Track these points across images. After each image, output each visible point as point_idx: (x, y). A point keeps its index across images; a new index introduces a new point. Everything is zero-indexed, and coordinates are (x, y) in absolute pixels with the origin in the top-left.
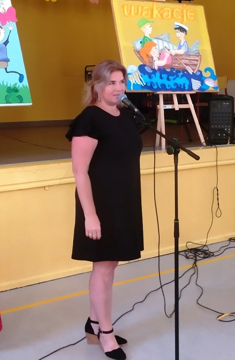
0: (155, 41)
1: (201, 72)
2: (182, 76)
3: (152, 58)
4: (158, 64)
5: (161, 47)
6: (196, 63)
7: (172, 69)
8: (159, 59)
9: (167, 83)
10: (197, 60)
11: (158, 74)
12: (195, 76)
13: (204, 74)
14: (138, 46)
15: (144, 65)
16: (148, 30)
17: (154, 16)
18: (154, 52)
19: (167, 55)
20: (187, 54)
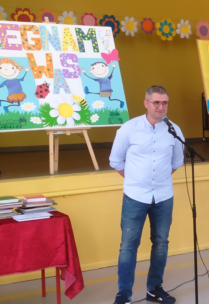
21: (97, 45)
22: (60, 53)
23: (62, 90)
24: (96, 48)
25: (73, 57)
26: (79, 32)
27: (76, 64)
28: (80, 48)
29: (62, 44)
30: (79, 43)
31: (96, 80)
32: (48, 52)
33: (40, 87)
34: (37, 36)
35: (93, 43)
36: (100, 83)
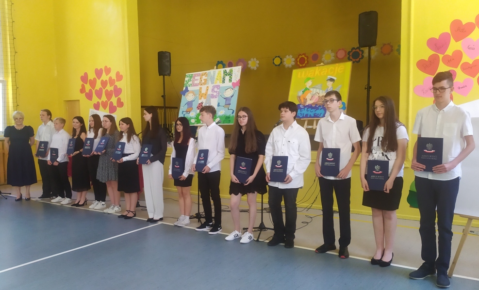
0: (311, 90)
2: (321, 109)
3: (306, 99)
4: (309, 102)
7: (317, 105)
8: (310, 100)
9: (309, 113)
11: (306, 109)
14: (301, 94)
15: (300, 104)
17: (316, 75)
18: (308, 97)
19: (316, 97)
21: (231, 78)
22: (213, 85)
24: (230, 80)
25: (218, 87)
26: (225, 72)
27: (218, 90)
28: (223, 81)
29: (215, 80)
30: (223, 78)
31: (224, 98)
32: (208, 86)
33: (200, 104)
34: (206, 78)
35: (230, 77)
36: (226, 100)
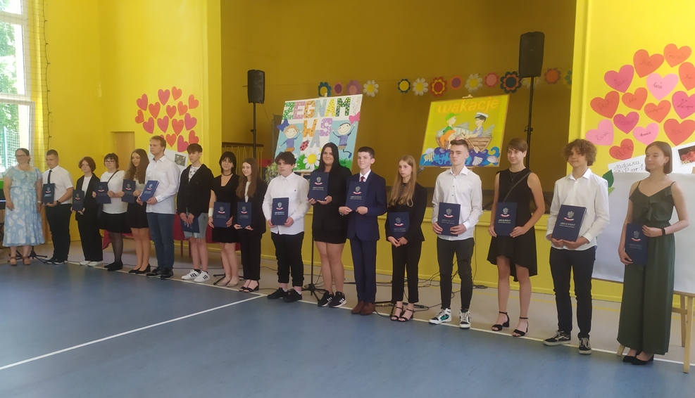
1: (487, 151)
3: (448, 142)
5: (459, 133)
6: (485, 143)
10: (487, 142)
12: (480, 155)
13: (490, 153)
14: (440, 134)
16: (452, 122)
17: (461, 110)
18: (451, 138)
20: (479, 137)
21: (348, 110)
22: (323, 118)
23: (315, 145)
24: (347, 113)
25: (330, 121)
26: (340, 101)
27: (330, 125)
28: (337, 113)
29: (326, 111)
30: (337, 110)
31: (339, 137)
32: (315, 118)
33: (304, 143)
34: (313, 108)
35: (346, 108)
36: (341, 140)
